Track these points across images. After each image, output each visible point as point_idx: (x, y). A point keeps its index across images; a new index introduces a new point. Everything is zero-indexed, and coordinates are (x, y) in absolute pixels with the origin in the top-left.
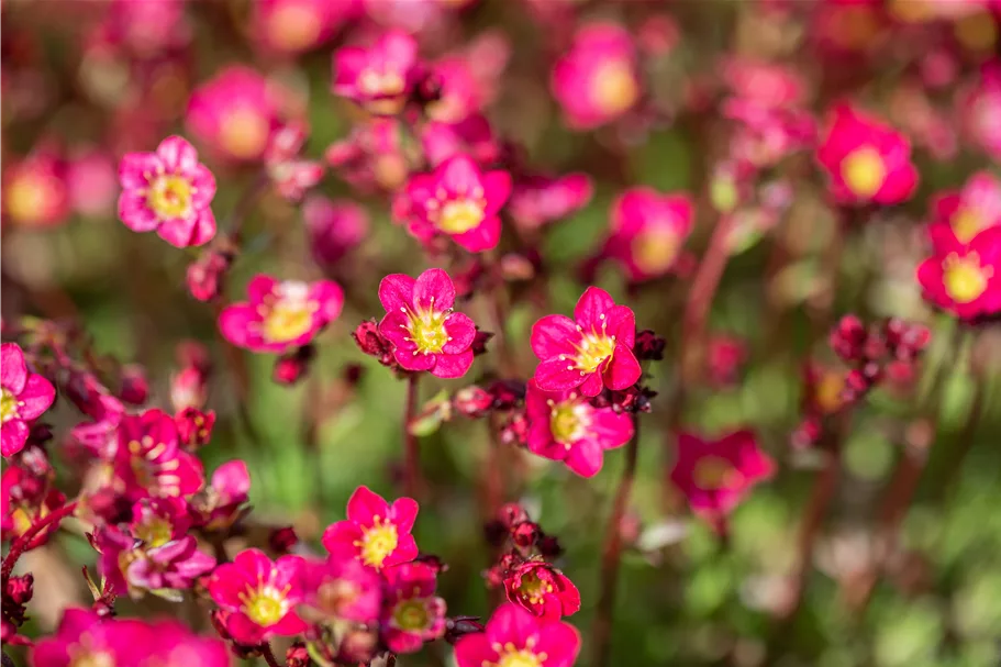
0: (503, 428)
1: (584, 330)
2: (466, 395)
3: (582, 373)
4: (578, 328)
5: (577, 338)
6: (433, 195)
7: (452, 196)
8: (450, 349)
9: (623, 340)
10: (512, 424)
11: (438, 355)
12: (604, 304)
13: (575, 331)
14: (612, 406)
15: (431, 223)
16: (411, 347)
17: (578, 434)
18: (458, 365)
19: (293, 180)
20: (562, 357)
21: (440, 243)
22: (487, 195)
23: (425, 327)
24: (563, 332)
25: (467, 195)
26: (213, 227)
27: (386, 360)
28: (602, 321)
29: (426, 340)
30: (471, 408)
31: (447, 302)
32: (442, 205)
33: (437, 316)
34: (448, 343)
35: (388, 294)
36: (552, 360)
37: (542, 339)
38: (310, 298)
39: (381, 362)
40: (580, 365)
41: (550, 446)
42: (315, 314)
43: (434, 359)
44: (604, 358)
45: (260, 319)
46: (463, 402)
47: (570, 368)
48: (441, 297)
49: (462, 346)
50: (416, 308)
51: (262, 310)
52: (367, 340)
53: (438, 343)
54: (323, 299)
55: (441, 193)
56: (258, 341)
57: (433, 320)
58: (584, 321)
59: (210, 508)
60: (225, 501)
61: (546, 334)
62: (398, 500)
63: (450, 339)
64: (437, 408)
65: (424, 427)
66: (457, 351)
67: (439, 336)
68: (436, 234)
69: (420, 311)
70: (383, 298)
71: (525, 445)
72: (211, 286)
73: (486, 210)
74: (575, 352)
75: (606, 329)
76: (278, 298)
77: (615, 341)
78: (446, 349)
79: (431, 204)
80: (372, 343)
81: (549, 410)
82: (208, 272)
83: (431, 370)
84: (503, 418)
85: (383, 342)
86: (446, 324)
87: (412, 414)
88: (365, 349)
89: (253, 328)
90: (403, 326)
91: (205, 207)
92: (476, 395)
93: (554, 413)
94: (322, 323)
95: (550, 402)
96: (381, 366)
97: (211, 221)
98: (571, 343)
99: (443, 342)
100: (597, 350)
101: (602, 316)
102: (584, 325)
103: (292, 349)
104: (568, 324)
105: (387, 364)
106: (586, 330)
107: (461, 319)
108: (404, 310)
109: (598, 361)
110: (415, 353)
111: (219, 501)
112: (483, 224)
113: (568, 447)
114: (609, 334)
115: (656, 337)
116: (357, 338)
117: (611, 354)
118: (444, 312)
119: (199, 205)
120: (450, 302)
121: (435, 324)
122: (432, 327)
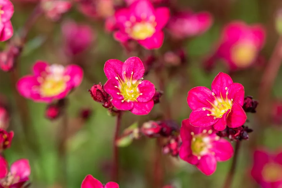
0: (164, 146)
1: (216, 95)
2: (148, 125)
3: (215, 118)
4: (213, 94)
5: (212, 99)
6: (128, 19)
7: (139, 20)
8: (141, 100)
9: (238, 101)
10: (169, 145)
11: (135, 102)
12: (227, 82)
13: (211, 96)
14: (228, 136)
15: (127, 34)
16: (120, 98)
17: (204, 152)
18: (146, 108)
19: (55, 9)
20: (204, 109)
21: (132, 45)
22: (156, 20)
23: (128, 88)
24: (204, 96)
25: (147, 20)
26: (12, 32)
27: (106, 105)
28: (226, 91)
29: (128, 94)
30: (150, 132)
31: (140, 75)
32: (133, 25)
33: (134, 82)
34: (140, 96)
35: (109, 70)
36: (199, 110)
37: (193, 98)
38: (65, 74)
39: (104, 106)
40: (213, 113)
41: (190, 157)
42: (68, 83)
43: (133, 104)
44: (227, 110)
45: (38, 84)
46: (145, 129)
47: (208, 115)
48: (137, 72)
49: (148, 98)
50: (123, 78)
51: (40, 80)
52: (97, 94)
53: (135, 97)
54: (72, 75)
55: (133, 18)
56: (37, 96)
57: (132, 84)
58: (216, 90)
59: (8, 184)
60: (17, 181)
61: (196, 97)
62: (108, 183)
63: (141, 94)
64: (131, 132)
65: (124, 142)
66: (145, 101)
67: (135, 93)
68: (130, 40)
69: (125, 79)
70: (106, 72)
71: (176, 156)
72: (11, 64)
73: (156, 28)
74: (210, 107)
75: (228, 95)
76: (48, 73)
77: (233, 102)
78: (139, 99)
79: (127, 24)
80: (99, 96)
81: (191, 138)
82: (9, 56)
83: (131, 110)
84: (165, 140)
85: (105, 95)
86: (140, 86)
87: (118, 135)
88: (95, 99)
89: (35, 89)
90: (116, 87)
91: (8, 21)
92: (153, 125)
93: (194, 139)
94: (71, 87)
95: (192, 133)
96: (104, 108)
97: (11, 28)
98: (208, 102)
99: (137, 96)
100: (223, 106)
101: (226, 88)
102: (216, 92)
103: (55, 101)
104: (207, 91)
105: (107, 107)
106: (217, 95)
107: (147, 84)
108: (117, 78)
109: (223, 112)
110: (123, 101)
111: (13, 180)
112: (155, 35)
113: (199, 158)
114: (230, 98)
115: (254, 100)
116: (91, 93)
117: (230, 108)
118: (138, 80)
119: (5, 20)
120: (141, 75)
121: (133, 86)
122: (132, 88)
